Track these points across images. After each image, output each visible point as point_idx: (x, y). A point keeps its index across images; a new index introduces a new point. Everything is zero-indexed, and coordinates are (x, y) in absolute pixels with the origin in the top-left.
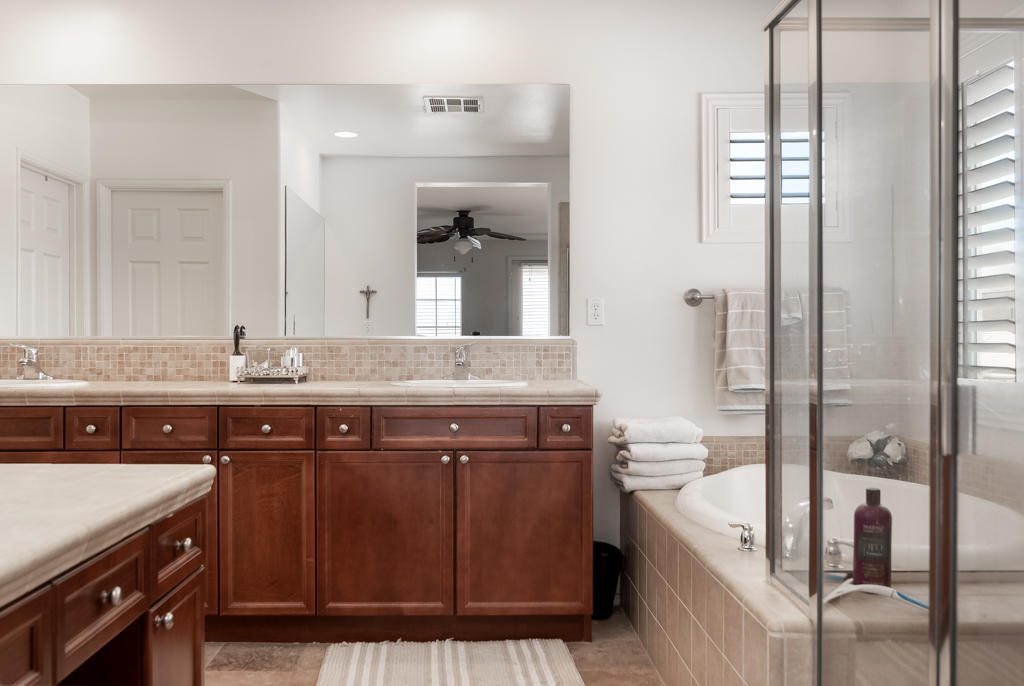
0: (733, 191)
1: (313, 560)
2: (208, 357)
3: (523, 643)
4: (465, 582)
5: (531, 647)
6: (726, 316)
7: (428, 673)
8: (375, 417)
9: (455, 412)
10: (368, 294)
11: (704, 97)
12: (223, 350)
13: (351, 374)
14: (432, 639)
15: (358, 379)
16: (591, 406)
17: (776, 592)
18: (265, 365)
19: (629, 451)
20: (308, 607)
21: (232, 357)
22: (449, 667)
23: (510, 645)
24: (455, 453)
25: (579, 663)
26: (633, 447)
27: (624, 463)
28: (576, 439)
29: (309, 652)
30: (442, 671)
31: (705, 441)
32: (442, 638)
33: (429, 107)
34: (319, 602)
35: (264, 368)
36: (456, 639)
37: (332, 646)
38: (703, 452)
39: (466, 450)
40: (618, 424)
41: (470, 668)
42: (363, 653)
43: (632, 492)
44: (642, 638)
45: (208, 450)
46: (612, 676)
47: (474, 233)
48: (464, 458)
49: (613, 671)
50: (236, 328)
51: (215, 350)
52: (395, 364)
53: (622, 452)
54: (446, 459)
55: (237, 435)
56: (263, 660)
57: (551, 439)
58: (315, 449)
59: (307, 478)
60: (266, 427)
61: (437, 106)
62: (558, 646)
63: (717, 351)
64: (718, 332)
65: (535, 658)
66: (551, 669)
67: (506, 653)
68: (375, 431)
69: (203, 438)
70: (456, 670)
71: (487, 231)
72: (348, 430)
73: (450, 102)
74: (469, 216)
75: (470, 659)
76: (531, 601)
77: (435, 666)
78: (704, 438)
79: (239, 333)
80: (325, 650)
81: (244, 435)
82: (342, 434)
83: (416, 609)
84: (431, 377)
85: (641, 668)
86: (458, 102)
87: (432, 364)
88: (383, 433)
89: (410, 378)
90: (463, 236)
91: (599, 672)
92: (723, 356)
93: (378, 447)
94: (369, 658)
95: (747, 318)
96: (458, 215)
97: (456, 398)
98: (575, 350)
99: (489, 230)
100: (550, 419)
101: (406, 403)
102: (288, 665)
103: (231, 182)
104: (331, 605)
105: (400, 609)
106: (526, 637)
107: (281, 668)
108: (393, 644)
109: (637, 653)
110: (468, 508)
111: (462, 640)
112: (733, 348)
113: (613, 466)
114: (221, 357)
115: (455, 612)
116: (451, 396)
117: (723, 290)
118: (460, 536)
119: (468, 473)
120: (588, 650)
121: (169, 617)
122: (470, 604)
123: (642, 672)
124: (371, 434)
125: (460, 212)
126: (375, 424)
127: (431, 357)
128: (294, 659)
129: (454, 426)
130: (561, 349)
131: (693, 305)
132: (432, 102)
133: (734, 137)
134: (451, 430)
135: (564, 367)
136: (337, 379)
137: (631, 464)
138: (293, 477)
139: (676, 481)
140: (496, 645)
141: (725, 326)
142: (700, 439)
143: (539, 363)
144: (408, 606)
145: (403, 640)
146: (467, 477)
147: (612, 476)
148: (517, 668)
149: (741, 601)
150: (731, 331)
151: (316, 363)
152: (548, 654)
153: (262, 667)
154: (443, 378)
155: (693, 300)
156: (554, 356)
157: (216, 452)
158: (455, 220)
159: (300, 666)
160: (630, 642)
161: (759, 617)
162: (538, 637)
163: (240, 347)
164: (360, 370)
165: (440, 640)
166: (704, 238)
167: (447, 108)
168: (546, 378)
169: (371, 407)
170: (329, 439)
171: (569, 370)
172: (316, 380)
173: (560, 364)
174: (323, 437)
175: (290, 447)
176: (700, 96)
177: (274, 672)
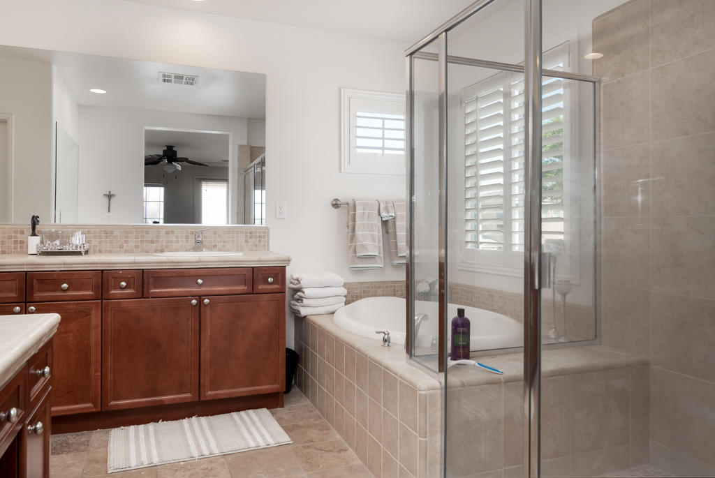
0: (358, 144)
1: (99, 374)
2: (10, 237)
3: (242, 413)
4: (206, 379)
5: (248, 415)
6: (355, 214)
7: (186, 440)
8: (145, 276)
9: (201, 272)
10: (110, 196)
11: (342, 90)
12: (22, 232)
13: (121, 249)
14: (183, 418)
15: (126, 252)
16: (285, 266)
17: (415, 368)
18: (58, 242)
19: (304, 293)
20: (95, 406)
21: (30, 237)
22: (198, 434)
23: (234, 414)
24: (200, 298)
25: (280, 421)
26: (306, 290)
27: (300, 299)
28: (275, 286)
29: (96, 436)
30: (195, 437)
31: (345, 285)
32: (190, 416)
33: (161, 79)
34: (104, 402)
35: (56, 245)
36: (199, 416)
37: (113, 430)
38: (344, 291)
39: (207, 296)
40: (295, 277)
41: (213, 433)
42: (137, 433)
43: (305, 317)
44: (313, 402)
45: (17, 303)
46: (301, 427)
47: (177, 160)
48: (206, 301)
49: (301, 423)
50: (33, 217)
51: (16, 232)
52: (152, 242)
53: (298, 293)
54: (194, 302)
55: (41, 291)
56: (63, 446)
57: (261, 287)
58: (102, 299)
59: (95, 318)
60: (65, 286)
61: (166, 79)
62: (264, 412)
63: (350, 234)
64: (351, 223)
65: (253, 422)
66: (265, 427)
67: (233, 420)
68: (145, 286)
69: (14, 295)
70: (204, 434)
71: (186, 160)
72: (126, 286)
73: (176, 77)
74: (174, 149)
75: (211, 428)
76: (248, 386)
77: (189, 435)
78: (345, 283)
79: (35, 221)
80: (108, 434)
81: (47, 291)
82: (122, 290)
83: (173, 399)
84: (177, 250)
85: (317, 420)
86: (182, 78)
87: (178, 242)
88: (151, 286)
89: (162, 251)
90: (170, 162)
91: (293, 426)
92: (353, 237)
93: (148, 296)
94: (142, 435)
95: (366, 215)
96: (165, 148)
97: (201, 263)
98: (269, 233)
99: (187, 159)
100: (260, 275)
101: (167, 267)
102: (83, 448)
103: (13, 116)
104: (112, 403)
105: (162, 401)
106: (244, 409)
107: (78, 450)
108: (157, 424)
109: (311, 411)
110: (208, 332)
111: (203, 416)
112: (359, 232)
113: (292, 302)
114: (20, 237)
115: (200, 399)
116: (198, 262)
117: (353, 200)
118: (202, 350)
119: (208, 310)
120: (282, 412)
121: (39, 425)
122: (209, 393)
123: (317, 422)
124: (143, 288)
125: (168, 147)
126: (146, 281)
127: (177, 237)
128: (86, 444)
129: (200, 281)
130: (260, 233)
131: (336, 208)
132: (164, 76)
133: (358, 114)
134: (197, 283)
135: (262, 243)
136: (110, 252)
137: (304, 300)
138: (85, 318)
139: (331, 309)
140: (226, 416)
141: (354, 220)
142: (342, 284)
143: (247, 241)
144: (166, 398)
145: (163, 421)
146: (207, 313)
147: (291, 308)
148: (243, 429)
149: (397, 375)
150: (358, 222)
151: (95, 242)
152: (260, 418)
153: (63, 451)
154: (186, 251)
155: (336, 205)
156: (256, 237)
157: (24, 304)
158: (164, 151)
159: (92, 446)
160: (306, 405)
161: (411, 384)
162: (251, 409)
163: (36, 230)
164: (127, 246)
165: (189, 417)
166: (342, 169)
167: (173, 81)
168: (251, 250)
169: (143, 270)
170: (112, 292)
171: (265, 245)
172: (95, 252)
173: (260, 241)
174: (108, 290)
175: (83, 298)
176: (340, 89)
177: (72, 454)
